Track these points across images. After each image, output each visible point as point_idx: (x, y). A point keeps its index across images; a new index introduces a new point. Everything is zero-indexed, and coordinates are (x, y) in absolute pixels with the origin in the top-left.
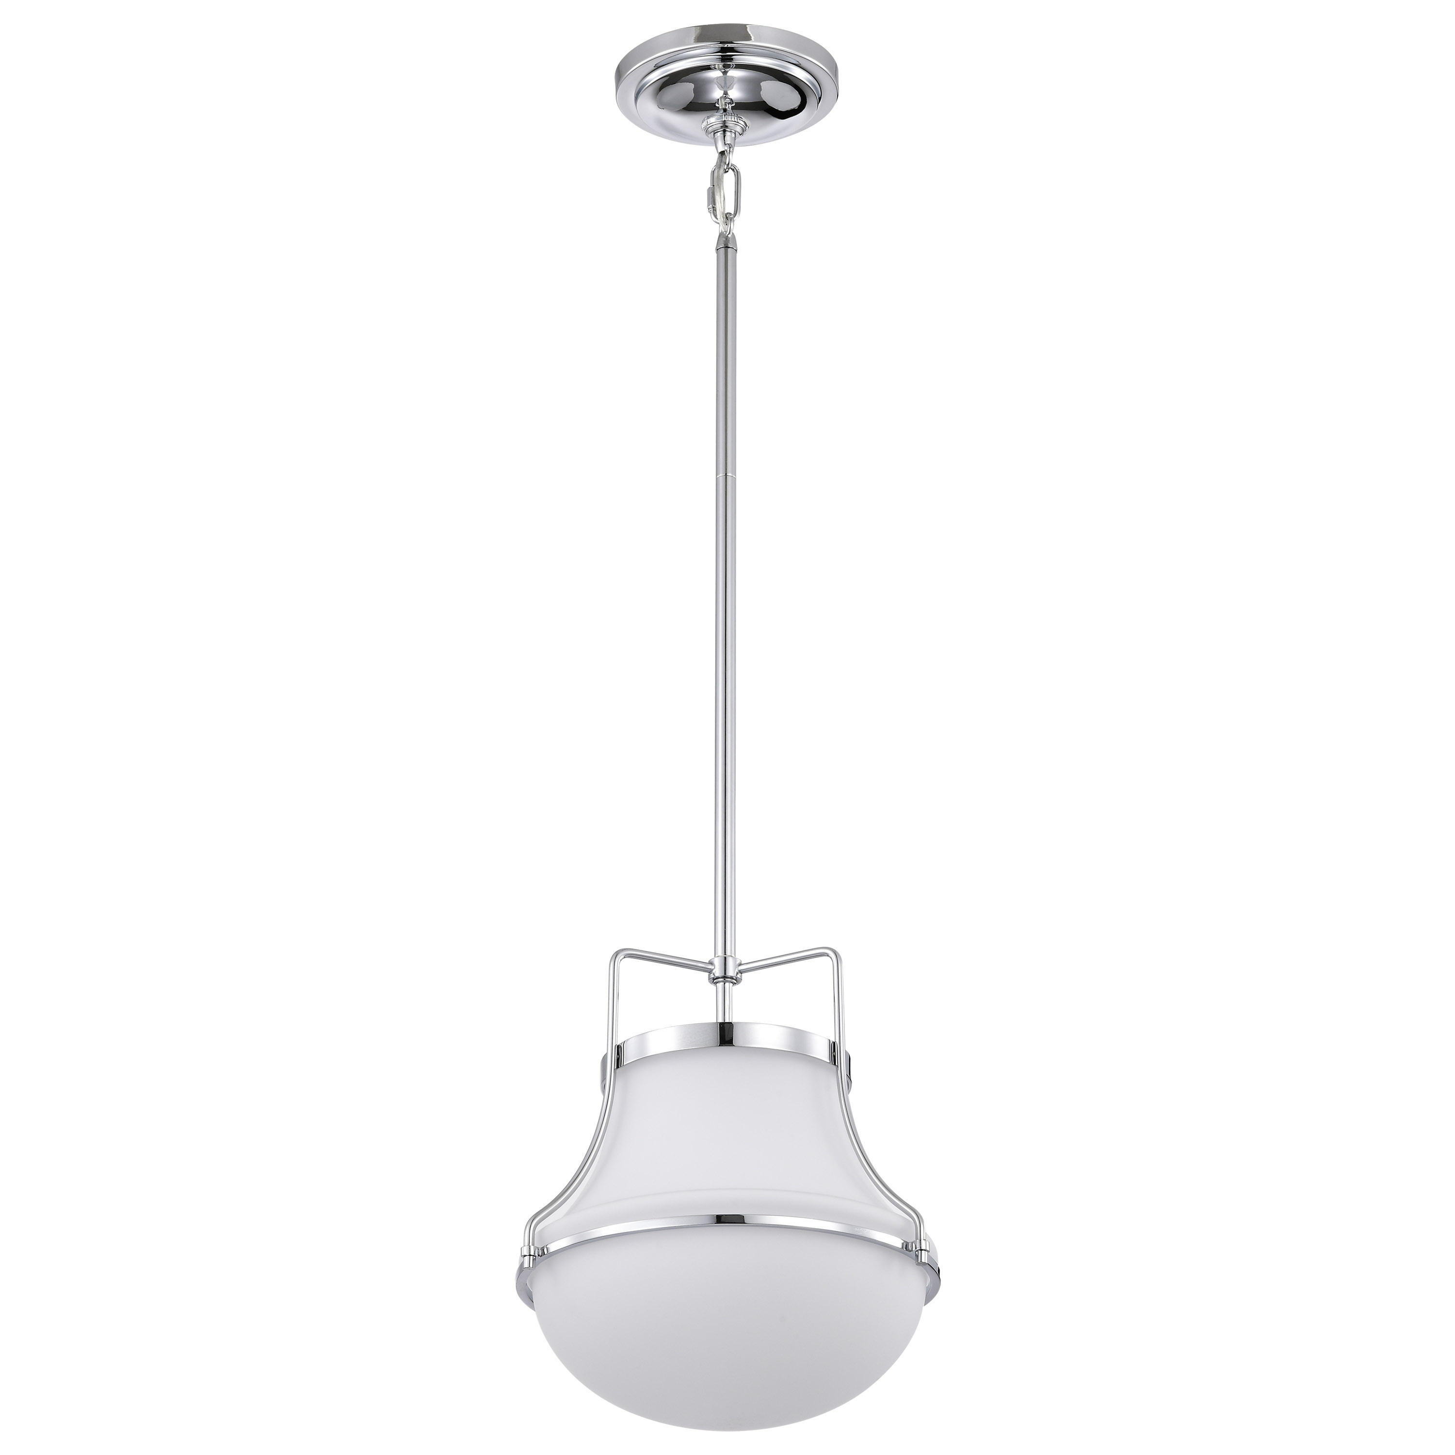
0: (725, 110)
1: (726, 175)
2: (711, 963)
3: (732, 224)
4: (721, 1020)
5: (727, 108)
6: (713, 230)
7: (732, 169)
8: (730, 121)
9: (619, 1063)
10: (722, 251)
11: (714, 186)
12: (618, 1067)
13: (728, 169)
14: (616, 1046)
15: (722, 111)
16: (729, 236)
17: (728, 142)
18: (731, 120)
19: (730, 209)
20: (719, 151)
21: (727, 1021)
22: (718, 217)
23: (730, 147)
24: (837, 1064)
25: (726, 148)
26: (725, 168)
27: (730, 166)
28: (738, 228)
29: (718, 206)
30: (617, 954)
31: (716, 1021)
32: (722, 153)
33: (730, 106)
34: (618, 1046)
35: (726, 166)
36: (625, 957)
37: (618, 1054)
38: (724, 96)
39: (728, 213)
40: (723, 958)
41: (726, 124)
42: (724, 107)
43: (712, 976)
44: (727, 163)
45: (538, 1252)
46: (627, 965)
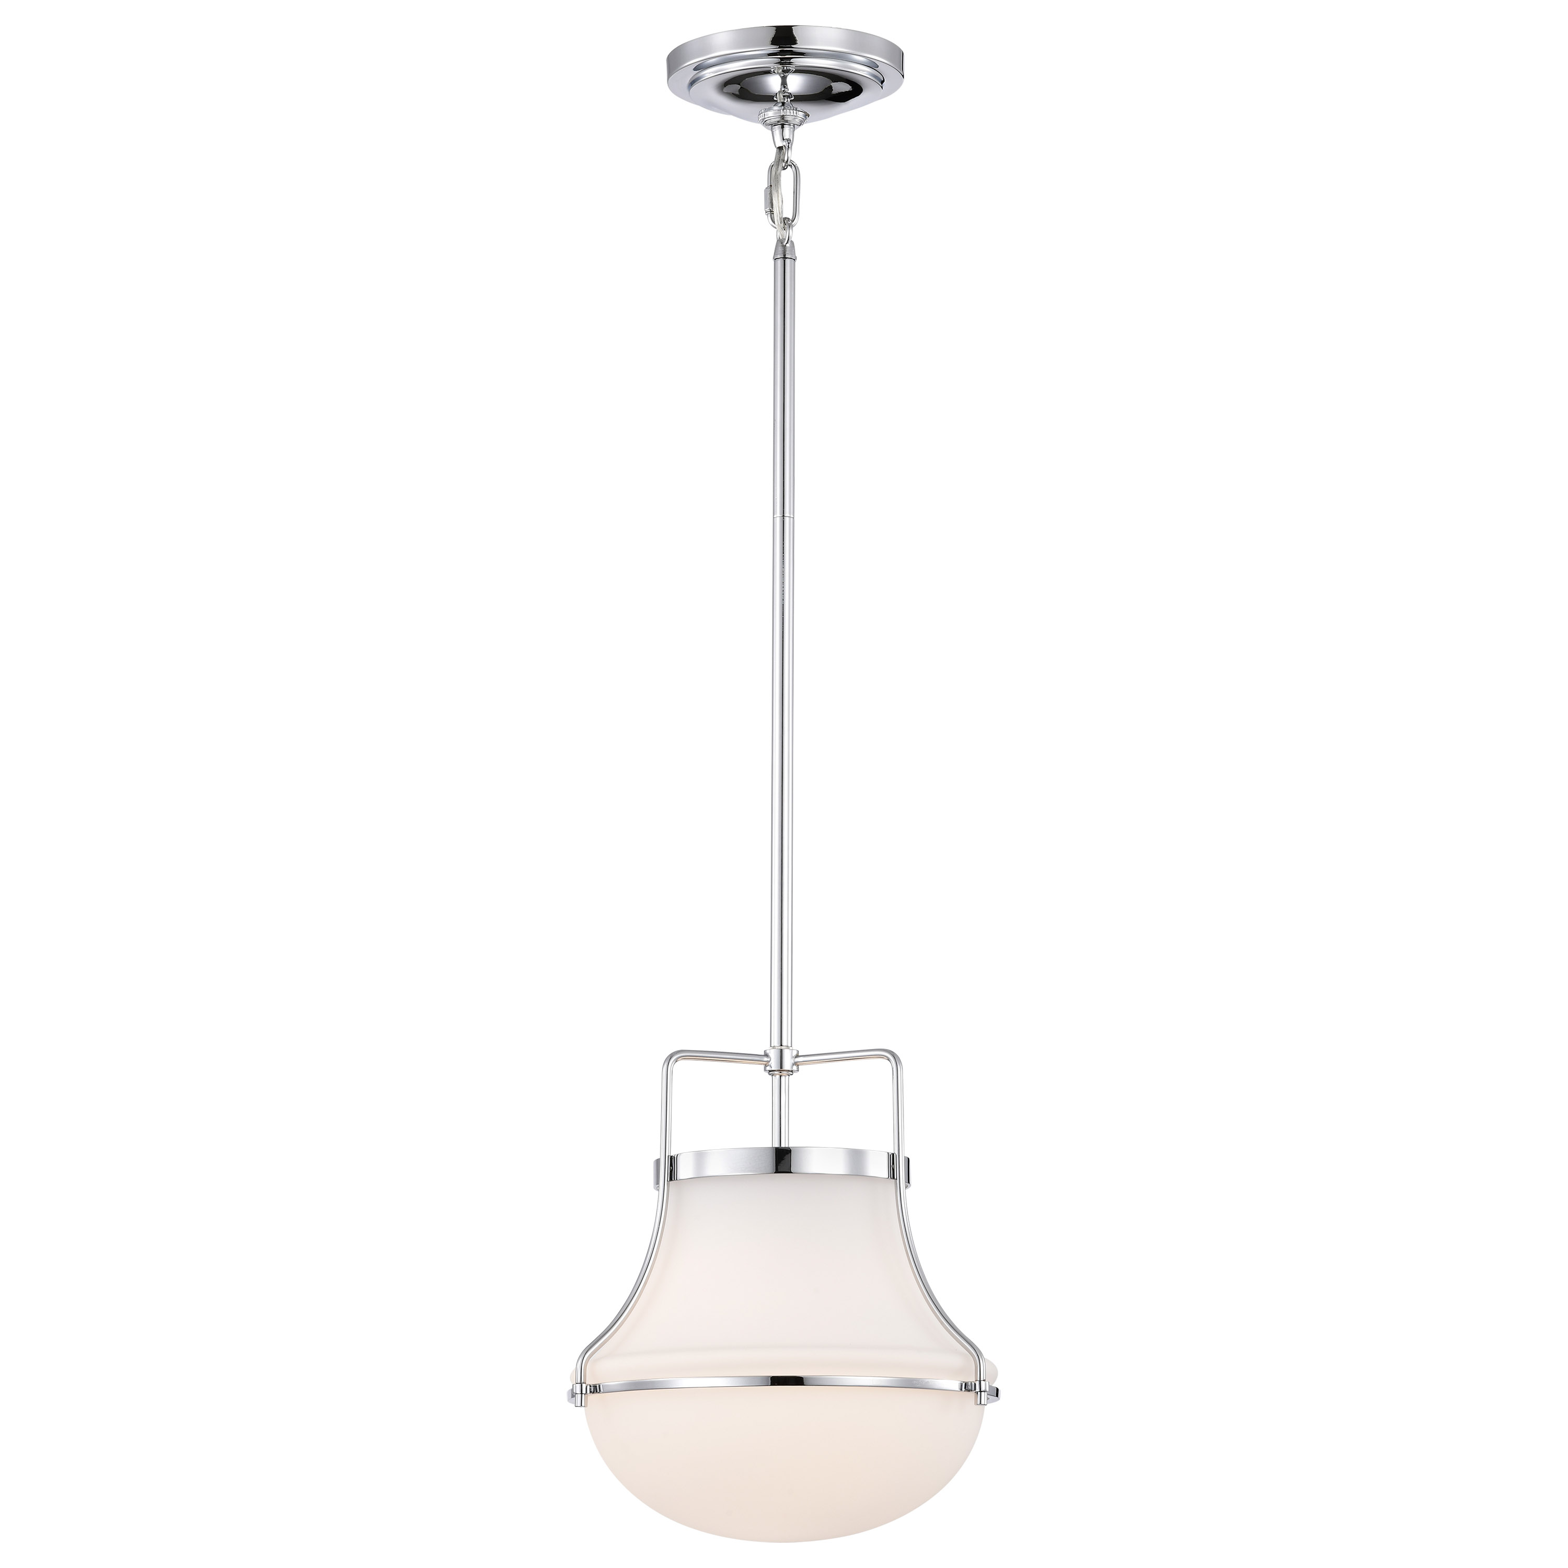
0: (783, 104)
1: (783, 172)
2: (766, 1055)
3: (791, 230)
4: (777, 1145)
5: (785, 101)
6: (770, 235)
7: (790, 165)
8: (789, 115)
9: (672, 1176)
10: (780, 262)
11: (771, 186)
12: (671, 1179)
13: (787, 166)
14: (670, 1157)
15: (781, 104)
16: (788, 245)
17: (786, 137)
18: (789, 113)
19: (788, 214)
20: (777, 146)
21: (783, 1145)
22: (776, 223)
23: (789, 143)
24: (895, 1178)
25: (784, 144)
26: (784, 166)
27: (789, 163)
28: (797, 234)
29: (776, 210)
30: (671, 1056)
31: (771, 1146)
32: (780, 148)
33: (788, 100)
34: (671, 1157)
35: (784, 164)
36: (676, 1061)
37: (671, 1165)
38: (783, 89)
39: (786, 218)
40: (779, 1050)
41: (786, 119)
42: (782, 101)
43: (768, 1068)
44: (786, 159)
45: (590, 1389)
46: (682, 1067)
